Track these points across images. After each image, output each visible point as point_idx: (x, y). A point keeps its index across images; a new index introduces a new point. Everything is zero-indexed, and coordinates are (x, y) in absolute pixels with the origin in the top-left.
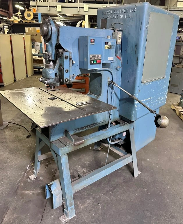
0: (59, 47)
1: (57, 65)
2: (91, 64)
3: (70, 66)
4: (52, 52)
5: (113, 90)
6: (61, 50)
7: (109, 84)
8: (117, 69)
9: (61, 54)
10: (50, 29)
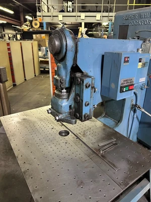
0: (76, 69)
1: (72, 95)
2: (122, 91)
3: (91, 97)
4: (66, 76)
5: (135, 114)
6: (78, 75)
7: (132, 108)
8: (142, 89)
9: (79, 80)
10: (64, 43)
